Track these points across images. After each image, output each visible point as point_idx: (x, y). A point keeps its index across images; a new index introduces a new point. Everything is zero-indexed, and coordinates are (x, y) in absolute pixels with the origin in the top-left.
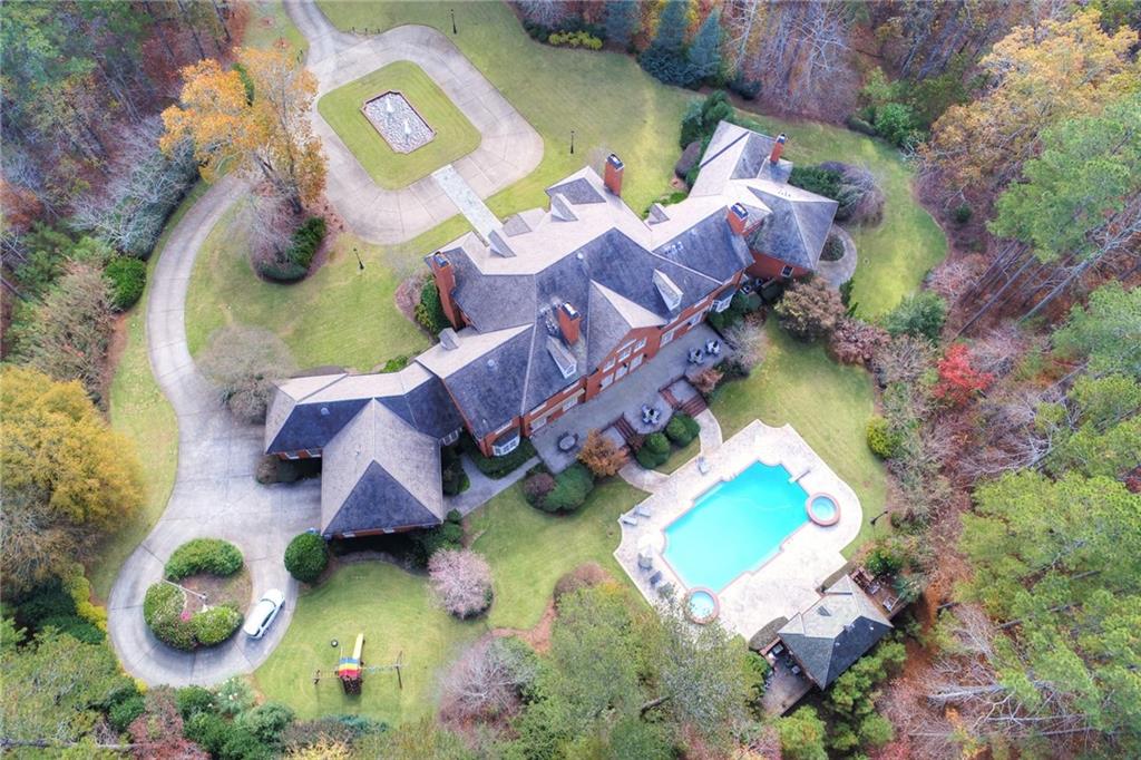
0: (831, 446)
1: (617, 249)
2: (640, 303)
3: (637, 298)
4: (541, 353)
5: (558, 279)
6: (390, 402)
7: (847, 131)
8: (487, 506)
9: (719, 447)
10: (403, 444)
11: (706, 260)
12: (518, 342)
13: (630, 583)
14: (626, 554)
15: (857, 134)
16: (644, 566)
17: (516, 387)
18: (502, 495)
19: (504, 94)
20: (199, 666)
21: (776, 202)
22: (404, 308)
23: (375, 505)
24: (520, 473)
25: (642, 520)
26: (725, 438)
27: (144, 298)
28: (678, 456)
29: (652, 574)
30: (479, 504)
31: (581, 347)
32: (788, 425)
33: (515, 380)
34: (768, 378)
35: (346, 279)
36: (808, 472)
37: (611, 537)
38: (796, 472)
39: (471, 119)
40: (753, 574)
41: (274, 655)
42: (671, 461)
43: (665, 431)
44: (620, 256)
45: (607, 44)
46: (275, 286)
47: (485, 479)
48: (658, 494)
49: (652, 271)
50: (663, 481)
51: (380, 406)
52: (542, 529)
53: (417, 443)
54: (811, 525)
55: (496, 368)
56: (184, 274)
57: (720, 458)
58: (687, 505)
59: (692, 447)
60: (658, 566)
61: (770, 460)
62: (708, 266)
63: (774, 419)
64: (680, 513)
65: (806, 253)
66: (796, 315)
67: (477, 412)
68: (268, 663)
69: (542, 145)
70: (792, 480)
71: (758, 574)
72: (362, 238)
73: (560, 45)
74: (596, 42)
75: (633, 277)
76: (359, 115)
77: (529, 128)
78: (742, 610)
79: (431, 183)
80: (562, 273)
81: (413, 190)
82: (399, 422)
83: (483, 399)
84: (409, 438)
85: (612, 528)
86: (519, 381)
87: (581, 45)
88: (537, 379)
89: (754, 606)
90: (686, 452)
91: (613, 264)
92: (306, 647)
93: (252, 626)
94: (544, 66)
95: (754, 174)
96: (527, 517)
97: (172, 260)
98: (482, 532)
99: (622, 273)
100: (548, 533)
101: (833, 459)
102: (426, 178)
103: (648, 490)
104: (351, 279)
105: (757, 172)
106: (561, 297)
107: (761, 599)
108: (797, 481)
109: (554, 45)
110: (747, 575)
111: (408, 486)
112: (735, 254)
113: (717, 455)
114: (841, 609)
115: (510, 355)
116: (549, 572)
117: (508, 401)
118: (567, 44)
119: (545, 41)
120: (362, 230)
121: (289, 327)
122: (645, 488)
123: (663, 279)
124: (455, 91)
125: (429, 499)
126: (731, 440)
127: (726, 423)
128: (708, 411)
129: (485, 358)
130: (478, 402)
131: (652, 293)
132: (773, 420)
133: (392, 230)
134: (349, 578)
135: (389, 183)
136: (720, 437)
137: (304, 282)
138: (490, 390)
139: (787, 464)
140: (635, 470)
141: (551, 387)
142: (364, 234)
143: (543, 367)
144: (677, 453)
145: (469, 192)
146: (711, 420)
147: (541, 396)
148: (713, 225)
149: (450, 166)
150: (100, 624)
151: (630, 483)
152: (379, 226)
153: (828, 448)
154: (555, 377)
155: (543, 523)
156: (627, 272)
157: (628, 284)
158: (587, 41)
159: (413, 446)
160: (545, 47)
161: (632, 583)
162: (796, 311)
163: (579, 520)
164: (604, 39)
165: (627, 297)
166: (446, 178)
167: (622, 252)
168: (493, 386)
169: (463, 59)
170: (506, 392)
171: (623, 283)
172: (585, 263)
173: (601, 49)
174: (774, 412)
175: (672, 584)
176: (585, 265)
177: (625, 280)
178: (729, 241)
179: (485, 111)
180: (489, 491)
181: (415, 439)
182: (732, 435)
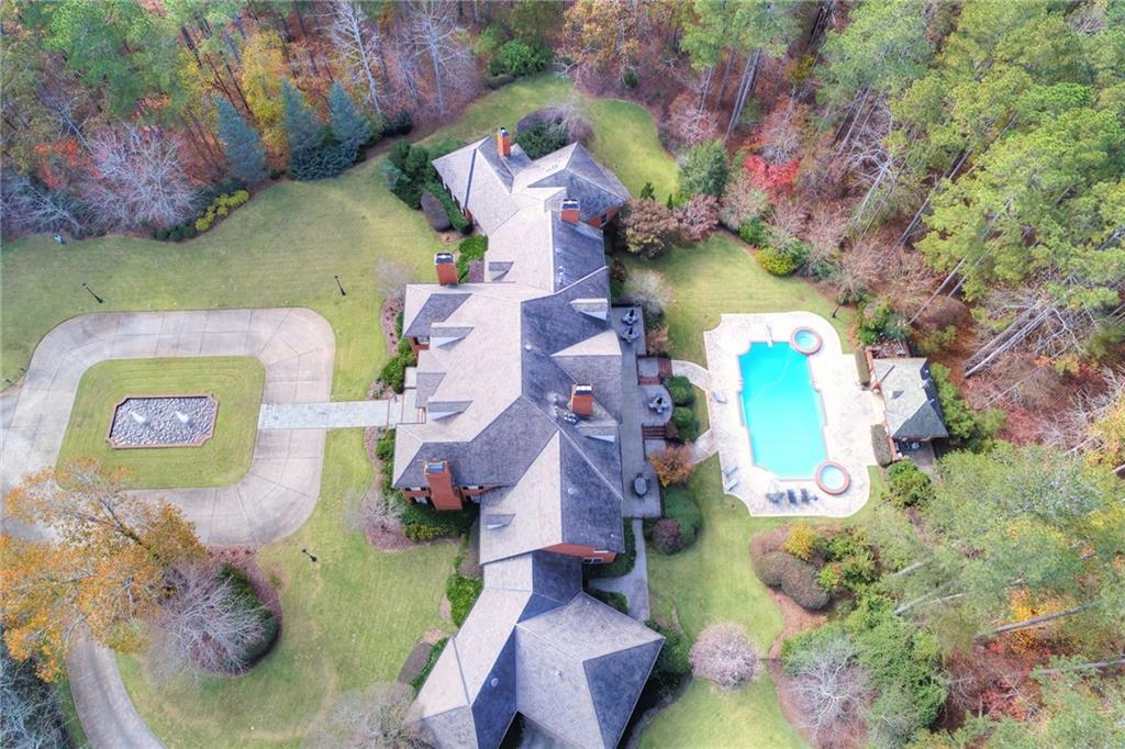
0: (758, 299)
1: (538, 315)
2: (588, 336)
3: (583, 335)
4: (585, 444)
5: (535, 380)
6: (531, 611)
8: (653, 593)
9: (709, 376)
10: (575, 625)
11: (584, 261)
12: (565, 455)
13: (784, 520)
14: (757, 505)
15: (503, 89)
16: (775, 500)
17: (599, 486)
18: (651, 573)
19: (223, 307)
21: (557, 179)
22: (394, 545)
23: (616, 690)
24: (640, 544)
25: (736, 474)
26: (705, 366)
28: (699, 410)
29: (787, 496)
30: (647, 599)
31: (598, 410)
32: (723, 315)
33: (593, 484)
34: (675, 301)
35: (316, 582)
36: (770, 329)
37: (737, 508)
38: (765, 338)
39: (223, 353)
40: (826, 424)
42: (699, 418)
43: (676, 405)
44: (545, 318)
45: (251, 187)
46: (264, 662)
47: (626, 578)
48: (721, 447)
49: (570, 306)
50: (712, 436)
51: (527, 622)
52: (701, 559)
53: (578, 613)
54: (811, 357)
55: (577, 491)
57: (720, 381)
58: (742, 433)
59: (697, 394)
60: (784, 488)
61: (744, 348)
62: (588, 264)
63: (710, 321)
64: (747, 441)
65: (610, 194)
66: (650, 240)
67: (602, 535)
69: (314, 313)
70: (770, 345)
71: (829, 421)
72: (277, 539)
73: (212, 225)
74: (241, 195)
75: (566, 323)
76: (119, 453)
77: (285, 311)
78: (851, 451)
79: (268, 434)
81: (261, 457)
82: (550, 616)
83: (594, 522)
84: (570, 617)
85: (727, 501)
86: (596, 480)
87: (230, 209)
88: (602, 464)
89: (851, 441)
90: (698, 401)
91: (548, 328)
94: (224, 253)
95: (510, 176)
96: (683, 564)
98: (674, 612)
99: (559, 329)
100: (706, 556)
101: (768, 306)
102: (259, 436)
103: (713, 453)
104: (318, 577)
105: (510, 172)
106: (550, 390)
107: (849, 432)
108: (773, 342)
109: (207, 230)
110: (826, 429)
111: (620, 647)
112: (590, 239)
113: (715, 382)
114: (902, 381)
115: (572, 470)
116: (742, 578)
117: (606, 503)
118: (218, 219)
119: (195, 234)
120: (268, 534)
121: (327, 674)
122: (711, 454)
123: (582, 303)
124: (177, 346)
125: (639, 636)
126: (709, 363)
127: (692, 357)
128: (673, 361)
129: (564, 493)
130: (594, 528)
131: (586, 321)
132: (714, 323)
133: (293, 504)
135: (232, 475)
136: (702, 369)
137: (284, 630)
138: (590, 510)
139: (755, 339)
140: (690, 450)
141: (613, 459)
142: (275, 534)
143: (595, 451)
144: (695, 409)
145: (310, 408)
146: (683, 365)
147: (617, 472)
148: (561, 233)
149: (264, 406)
151: (698, 462)
152: (278, 515)
153: (758, 302)
154: (609, 450)
155: (696, 555)
156: (560, 324)
157: (569, 331)
158: (232, 201)
159: (579, 618)
160: (201, 239)
161: (787, 517)
162: (647, 238)
163: (707, 524)
164: (243, 187)
165: (578, 342)
166: (276, 418)
167: (543, 314)
168: (589, 505)
169: (140, 315)
170: (599, 498)
171: (566, 335)
172: (535, 348)
173: (251, 196)
174: (706, 317)
175: (803, 487)
176: (537, 350)
177: (565, 332)
178: (578, 233)
179: (227, 335)
180: (640, 581)
181: (573, 612)
182: (706, 360)
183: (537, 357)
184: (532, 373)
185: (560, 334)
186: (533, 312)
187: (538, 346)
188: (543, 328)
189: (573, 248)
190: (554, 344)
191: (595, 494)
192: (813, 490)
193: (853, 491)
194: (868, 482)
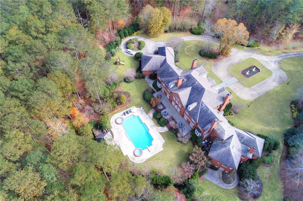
0: (156, 159)
1: (200, 91)
2: (188, 100)
3: (189, 99)
4: (174, 80)
5: (190, 79)
6: (165, 60)
9: (158, 131)
10: (157, 63)
11: (203, 117)
12: (176, 74)
13: (127, 108)
14: (134, 108)
17: (166, 76)
18: (149, 85)
20: (124, 46)
23: (146, 60)
25: (141, 112)
27: (194, 35)
28: (156, 121)
30: (147, 82)
32: (163, 149)
33: (168, 76)
34: (177, 146)
35: (202, 62)
36: (149, 151)
37: (138, 106)
38: (150, 148)
39: (255, 86)
41: (124, 54)
43: (162, 117)
44: (199, 93)
46: (199, 52)
47: (152, 83)
48: (147, 116)
49: (197, 102)
50: (150, 118)
51: (164, 58)
52: (141, 92)
54: (134, 148)
55: (170, 71)
56: (200, 39)
58: (144, 122)
59: (159, 125)
60: (130, 114)
61: (153, 142)
62: (201, 118)
64: (142, 120)
67: (161, 70)
68: (123, 54)
70: (147, 146)
71: (125, 134)
74: (295, 116)
75: (194, 97)
77: (255, 98)
78: (117, 129)
79: (232, 77)
80: (192, 79)
81: (229, 74)
83: (163, 70)
85: (140, 106)
86: (168, 77)
87: (293, 112)
88: (168, 80)
89: (118, 132)
90: (157, 123)
91: (196, 91)
92: (124, 58)
93: (128, 50)
94: (281, 103)
95: (242, 142)
97: (203, 38)
98: (141, 82)
101: (153, 159)
105: (243, 143)
106: (187, 81)
107: (119, 134)
108: (147, 148)
110: (125, 132)
111: (148, 64)
112: (206, 125)
113: (156, 130)
115: (173, 73)
116: (132, 93)
117: (163, 75)
118: (292, 109)
119: (291, 104)
122: (148, 114)
123: (195, 104)
124: (264, 83)
125: (146, 68)
126: (159, 134)
127: (164, 134)
128: (168, 130)
129: (172, 68)
131: (191, 102)
132: (165, 145)
133: (216, 70)
134: (135, 63)
135: (230, 70)
136: (160, 132)
137: (200, 56)
138: (165, 71)
139: (152, 147)
140: (153, 112)
141: (167, 83)
142: (214, 65)
143: (171, 81)
144: (157, 121)
145: (230, 84)
146: (165, 130)
147: (165, 82)
148: (213, 117)
149: (238, 81)
150: (133, 35)
151: (150, 111)
152: (217, 68)
156: (195, 95)
157: (192, 96)
158: (295, 114)
163: (142, 100)
164: (297, 118)
165: (189, 97)
166: (233, 80)
167: (200, 93)
169: (277, 85)
170: (165, 75)
172: (196, 84)
175: (126, 116)
178: (208, 123)
179: (259, 89)
181: (159, 66)
185: (194, 93)
186: (202, 90)
189: (207, 117)
190: (193, 90)
193: (114, 121)
194: (111, 124)
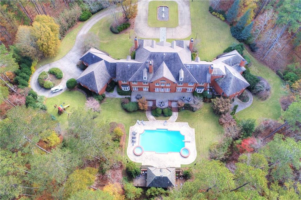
0: (201, 141)
1: (175, 58)
2: (173, 74)
4: (141, 70)
6: (106, 62)
7: (275, 74)
8: (112, 99)
9: (173, 122)
10: (103, 72)
11: (197, 75)
12: (138, 65)
14: (132, 129)
15: (278, 76)
16: (134, 134)
17: (131, 74)
18: (117, 99)
19: (191, 19)
21: (229, 74)
22: (131, 50)
23: (88, 80)
24: (124, 97)
25: (142, 125)
26: (176, 121)
27: (87, 21)
28: (162, 117)
29: (134, 136)
30: (111, 97)
31: (151, 75)
32: (194, 129)
34: (198, 116)
35: (125, 39)
36: (190, 142)
37: (133, 123)
38: (186, 140)
39: (179, 21)
40: (156, 153)
41: (53, 98)
42: (159, 117)
43: (162, 109)
44: (174, 60)
45: (226, 20)
46: (111, 32)
47: (117, 93)
48: (150, 122)
49: (181, 69)
50: (154, 120)
51: (104, 62)
52: (119, 111)
54: (179, 154)
55: (129, 67)
56: (97, 21)
57: (171, 125)
58: (155, 129)
59: (167, 118)
60: (137, 136)
61: (182, 133)
63: (192, 125)
64: (151, 129)
69: (190, 35)
70: (183, 141)
72: (135, 32)
73: (214, 15)
74: (223, 19)
75: (175, 67)
76: (156, 8)
77: (190, 29)
78: (147, 159)
81: (154, 28)
82: (105, 68)
83: (122, 72)
84: (105, 72)
85: (134, 121)
87: (219, 18)
88: (137, 75)
90: (165, 118)
91: (172, 61)
94: (206, 18)
96: (118, 106)
97: (98, 17)
98: (107, 103)
100: (120, 112)
101: (198, 144)
102: (159, 28)
103: (149, 120)
104: (126, 39)
105: (233, 65)
107: (153, 160)
108: (185, 142)
109: (213, 15)
110: (154, 153)
113: (171, 123)
115: (134, 66)
116: (113, 120)
117: (127, 76)
118: (216, 16)
119: (211, 13)
121: (107, 41)
122: (149, 119)
123: (182, 73)
124: (181, 13)
125: (99, 87)
126: (177, 123)
127: (179, 118)
128: (178, 113)
129: (128, 63)
131: (177, 74)
132: (191, 125)
133: (143, 34)
135: (150, 25)
136: (175, 121)
137: (117, 34)
138: (125, 71)
139: (186, 136)
140: (150, 114)
141: (139, 79)
142: (136, 32)
143: (140, 73)
145: (165, 35)
146: (176, 115)
147: (135, 80)
148: (204, 67)
149: (166, 28)
150: (32, 72)
151: (146, 115)
152: (141, 32)
153: (199, 140)
154: (141, 78)
155: (120, 110)
156: (174, 65)
157: (173, 68)
158: (221, 17)
159: (104, 74)
161: (129, 136)
163: (129, 115)
165: (170, 71)
166: (163, 30)
167: (176, 60)
169: (189, 8)
171: (171, 67)
173: (224, 21)
174: (193, 124)
175: (136, 142)
176: (164, 57)
177: (172, 66)
178: (206, 74)
179: (184, 21)
180: (115, 96)
181: (106, 73)
182: (178, 122)
183: (162, 57)
184: (157, 55)
185: (171, 64)
186: (175, 56)
187: (166, 58)
188: (171, 59)
189: (200, 72)
190: (168, 63)
191: (129, 73)
192: (136, 145)
193: (135, 157)
194: (136, 162)
